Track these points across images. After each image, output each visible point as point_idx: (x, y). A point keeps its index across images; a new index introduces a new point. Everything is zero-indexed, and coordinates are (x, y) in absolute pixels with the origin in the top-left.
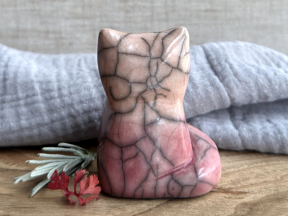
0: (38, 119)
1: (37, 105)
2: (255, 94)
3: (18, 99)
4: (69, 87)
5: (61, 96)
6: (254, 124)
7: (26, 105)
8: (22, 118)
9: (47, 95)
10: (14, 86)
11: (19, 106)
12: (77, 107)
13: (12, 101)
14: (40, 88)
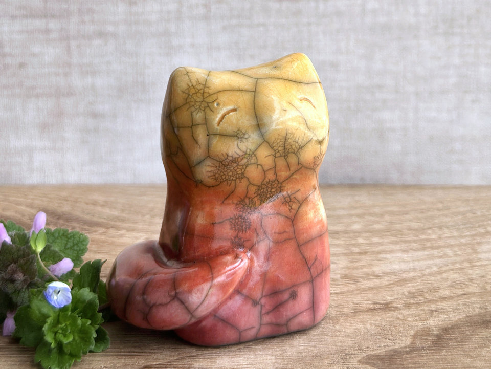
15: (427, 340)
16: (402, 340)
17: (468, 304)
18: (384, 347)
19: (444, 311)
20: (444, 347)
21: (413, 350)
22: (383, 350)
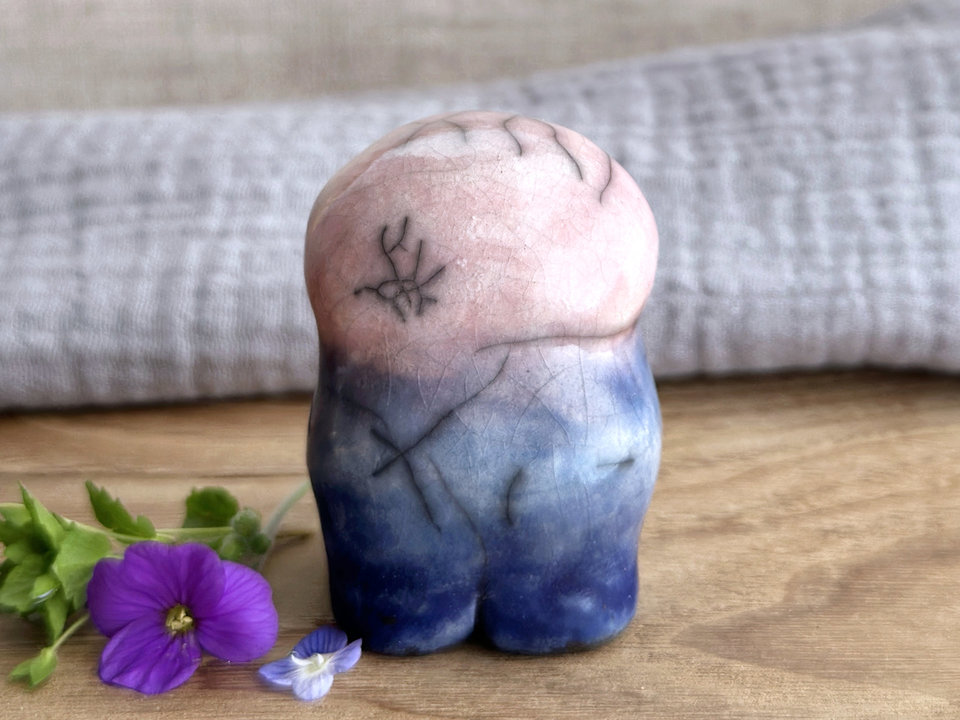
15: (816, 593)
16: (764, 594)
17: (900, 514)
18: (729, 608)
19: (850, 532)
20: (856, 607)
21: (789, 614)
22: (726, 614)
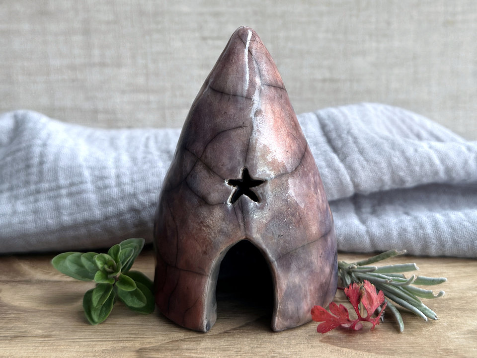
0: (86, 215)
1: (85, 196)
2: (387, 178)
3: (59, 187)
4: (132, 173)
5: (119, 184)
6: (386, 218)
7: (70, 195)
8: (64, 212)
9: (100, 183)
10: (55, 171)
11: (59, 196)
12: (142, 198)
13: (51, 190)
14: (91, 175)
